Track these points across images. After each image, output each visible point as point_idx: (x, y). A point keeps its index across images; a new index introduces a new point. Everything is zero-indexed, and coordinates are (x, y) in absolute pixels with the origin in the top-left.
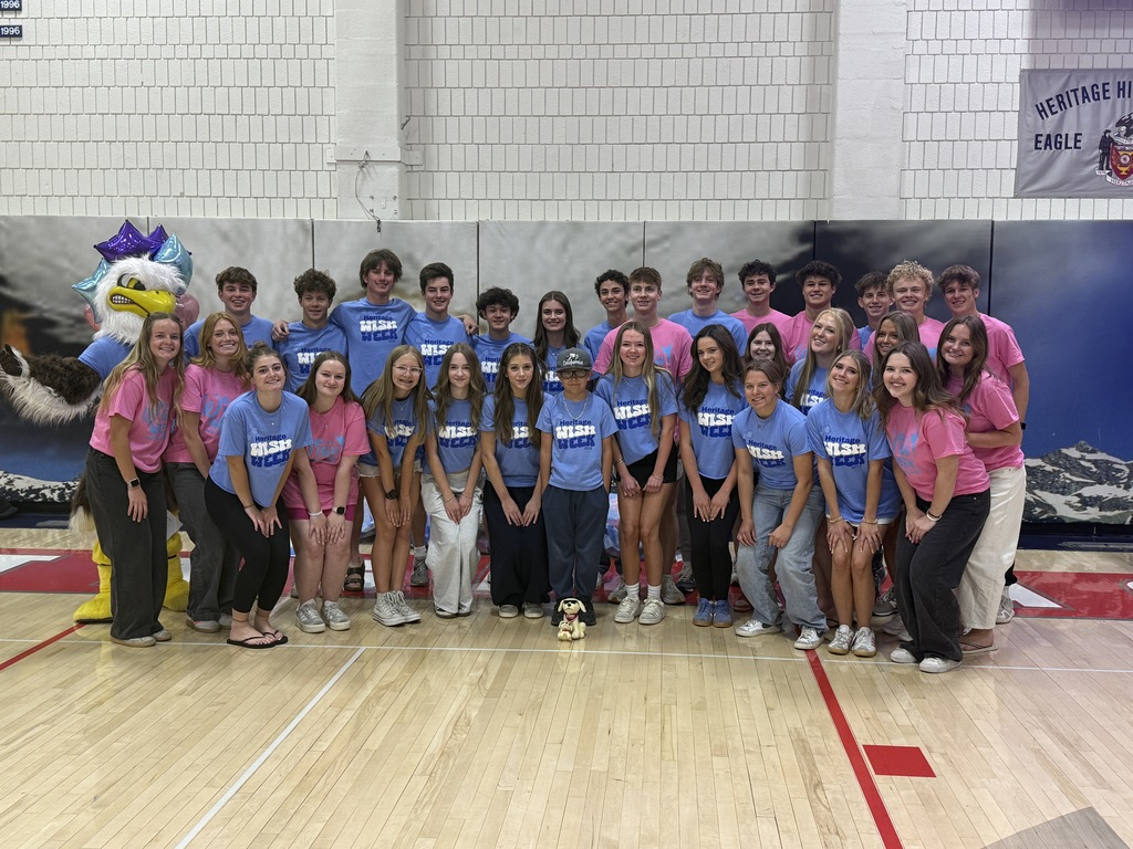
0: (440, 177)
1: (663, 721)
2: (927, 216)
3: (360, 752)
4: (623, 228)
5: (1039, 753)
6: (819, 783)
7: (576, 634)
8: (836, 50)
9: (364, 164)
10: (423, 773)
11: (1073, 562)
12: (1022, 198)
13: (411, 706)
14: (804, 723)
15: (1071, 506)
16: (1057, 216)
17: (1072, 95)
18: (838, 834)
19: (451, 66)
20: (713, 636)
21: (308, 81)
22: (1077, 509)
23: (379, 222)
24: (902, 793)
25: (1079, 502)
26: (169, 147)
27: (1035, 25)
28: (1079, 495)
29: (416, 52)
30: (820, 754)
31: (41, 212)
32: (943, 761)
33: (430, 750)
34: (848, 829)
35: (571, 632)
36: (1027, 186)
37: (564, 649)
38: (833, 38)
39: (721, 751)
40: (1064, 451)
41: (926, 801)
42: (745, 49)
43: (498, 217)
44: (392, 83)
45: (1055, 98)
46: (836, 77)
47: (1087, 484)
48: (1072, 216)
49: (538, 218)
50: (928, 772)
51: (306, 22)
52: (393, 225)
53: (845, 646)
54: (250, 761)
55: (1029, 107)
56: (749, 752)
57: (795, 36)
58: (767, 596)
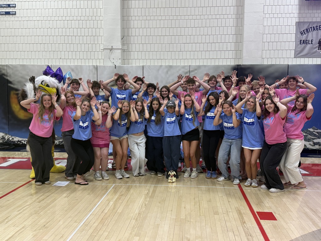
0: (132, 53)
1: (199, 205)
2: (270, 63)
3: (116, 213)
4: (184, 67)
5: (306, 214)
6: (245, 222)
7: (173, 181)
8: (244, 16)
9: (111, 50)
10: (134, 219)
11: (312, 161)
12: (296, 58)
13: (129, 201)
14: (239, 205)
15: (311, 145)
16: (306, 63)
17: (310, 29)
18: (251, 236)
19: (136, 22)
20: (212, 181)
21: (96, 27)
22: (312, 146)
23: (115, 66)
24: (268, 225)
25: (313, 144)
26: (57, 45)
27: (300, 9)
28: (313, 142)
29: (126, 18)
30: (244, 214)
31: (21, 63)
32: (279, 216)
33: (135, 213)
34: (254, 235)
35: (172, 180)
36: (298, 55)
37: (170, 185)
38: (243, 13)
39: (216, 213)
40: (309, 129)
41: (275, 227)
42: (218, 17)
43: (149, 64)
44: (119, 27)
45: (305, 30)
46: (244, 24)
47: (315, 139)
48: (310, 63)
49: (160, 64)
50: (275, 219)
51: (95, 10)
52: (119, 67)
53: (249, 184)
54: (86, 215)
55: (298, 32)
56: (224, 213)
57: (232, 13)
58: (226, 170)
